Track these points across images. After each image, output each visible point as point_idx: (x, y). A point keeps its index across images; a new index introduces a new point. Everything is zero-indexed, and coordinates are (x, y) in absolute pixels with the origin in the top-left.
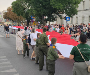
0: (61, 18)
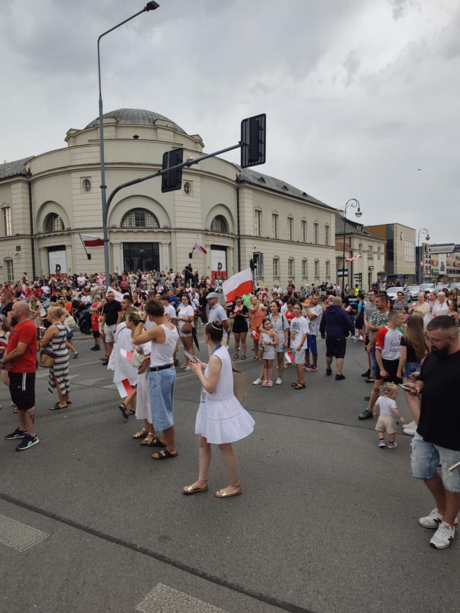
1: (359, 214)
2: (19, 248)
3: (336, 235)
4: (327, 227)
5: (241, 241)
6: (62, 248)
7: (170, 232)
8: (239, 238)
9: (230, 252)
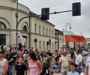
1: (70, 28)
3: (55, 34)
4: (53, 31)
5: (31, 35)
7: (10, 31)
8: (30, 34)
9: (27, 39)
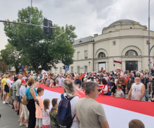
0: (55, 68)
2: (89, 63)
6: (105, 62)
7: (142, 57)
